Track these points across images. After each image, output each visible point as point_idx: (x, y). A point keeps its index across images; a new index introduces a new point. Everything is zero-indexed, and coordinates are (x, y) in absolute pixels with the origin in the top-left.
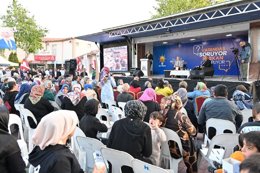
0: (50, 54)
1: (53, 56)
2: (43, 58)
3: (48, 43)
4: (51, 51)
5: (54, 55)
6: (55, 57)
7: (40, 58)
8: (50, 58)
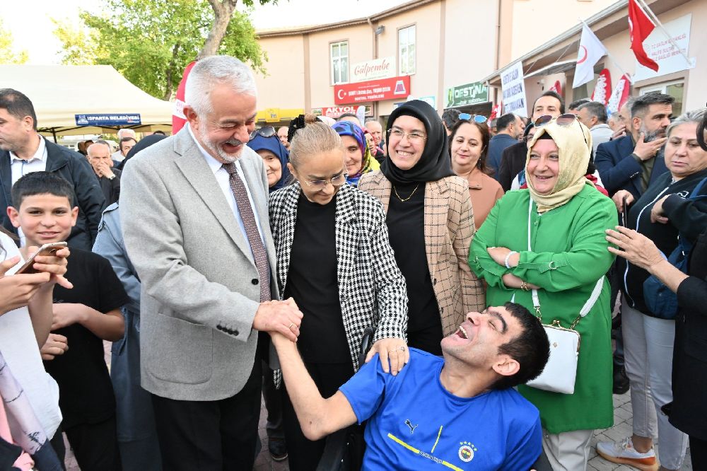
0: (390, 74)
1: (400, 78)
2: (364, 92)
3: (380, 24)
4: (392, 60)
5: (404, 75)
6: (407, 80)
7: (352, 93)
8: (388, 89)
